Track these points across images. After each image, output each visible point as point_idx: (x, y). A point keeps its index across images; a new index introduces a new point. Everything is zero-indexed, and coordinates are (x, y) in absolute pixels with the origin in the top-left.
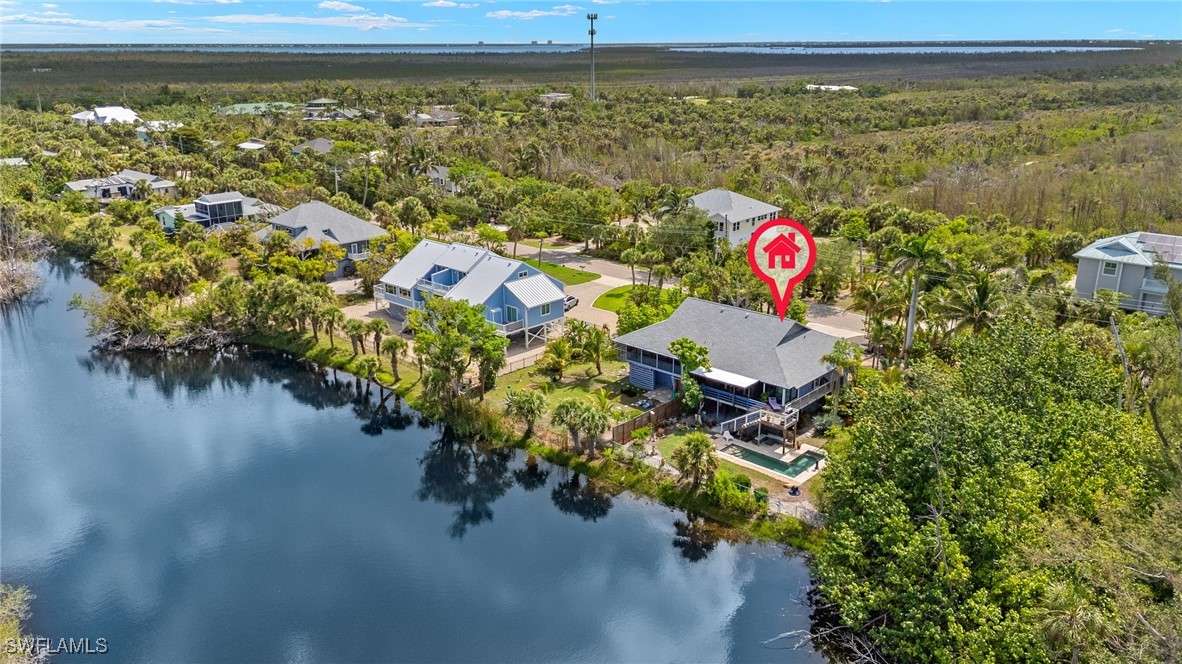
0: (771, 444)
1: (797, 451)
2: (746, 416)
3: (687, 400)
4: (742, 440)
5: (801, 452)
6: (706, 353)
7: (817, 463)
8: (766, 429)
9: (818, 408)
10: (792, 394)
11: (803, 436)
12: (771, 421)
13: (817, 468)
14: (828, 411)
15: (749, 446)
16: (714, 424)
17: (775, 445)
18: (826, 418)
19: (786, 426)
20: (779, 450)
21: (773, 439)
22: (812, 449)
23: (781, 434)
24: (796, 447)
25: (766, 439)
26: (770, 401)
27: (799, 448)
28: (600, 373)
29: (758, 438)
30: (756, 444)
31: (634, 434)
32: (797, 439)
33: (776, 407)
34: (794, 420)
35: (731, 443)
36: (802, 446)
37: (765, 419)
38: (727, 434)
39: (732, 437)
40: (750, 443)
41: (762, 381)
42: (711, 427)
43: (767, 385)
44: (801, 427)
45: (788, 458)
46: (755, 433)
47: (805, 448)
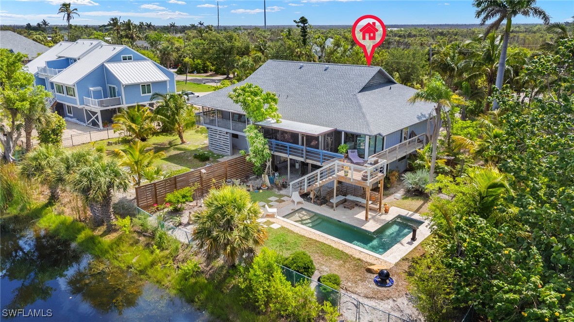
0: (351, 208)
1: (384, 217)
2: (318, 171)
3: (251, 158)
4: (315, 203)
5: (389, 217)
6: (274, 100)
7: (414, 232)
8: (344, 188)
9: (410, 164)
10: (378, 143)
11: (391, 198)
12: (349, 176)
13: (414, 239)
14: (421, 167)
15: (323, 211)
16: (284, 186)
17: (356, 208)
18: (420, 174)
19: (370, 182)
20: (361, 215)
21: (353, 202)
22: (404, 213)
23: (363, 196)
24: (383, 210)
25: (345, 201)
26: (350, 154)
27: (386, 212)
28: (183, 142)
29: (335, 200)
30: (332, 207)
31: (170, 197)
32: (383, 202)
33: (357, 159)
34: (380, 174)
35: (300, 206)
36: (391, 209)
37: (342, 173)
38: (296, 197)
39: (301, 200)
40: (324, 207)
41: (339, 128)
42: (280, 189)
43: (346, 134)
44: (388, 185)
45: (371, 227)
46: (330, 194)
47: (394, 212)
